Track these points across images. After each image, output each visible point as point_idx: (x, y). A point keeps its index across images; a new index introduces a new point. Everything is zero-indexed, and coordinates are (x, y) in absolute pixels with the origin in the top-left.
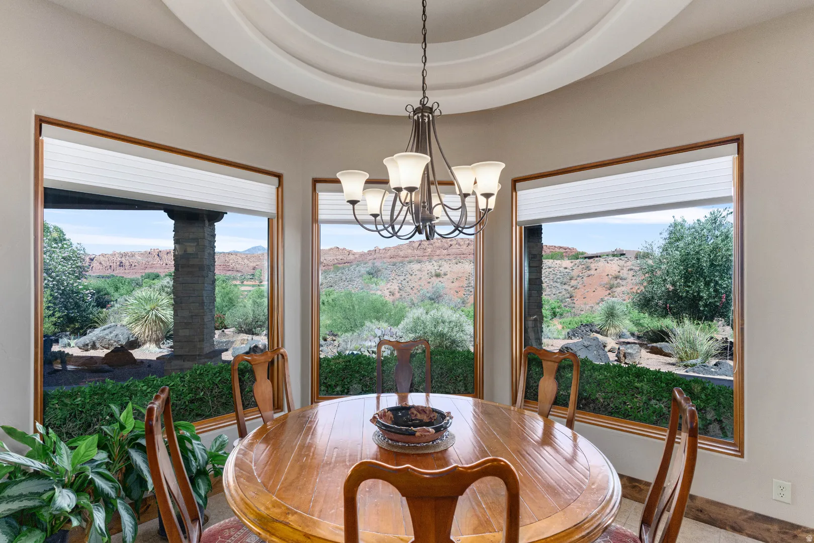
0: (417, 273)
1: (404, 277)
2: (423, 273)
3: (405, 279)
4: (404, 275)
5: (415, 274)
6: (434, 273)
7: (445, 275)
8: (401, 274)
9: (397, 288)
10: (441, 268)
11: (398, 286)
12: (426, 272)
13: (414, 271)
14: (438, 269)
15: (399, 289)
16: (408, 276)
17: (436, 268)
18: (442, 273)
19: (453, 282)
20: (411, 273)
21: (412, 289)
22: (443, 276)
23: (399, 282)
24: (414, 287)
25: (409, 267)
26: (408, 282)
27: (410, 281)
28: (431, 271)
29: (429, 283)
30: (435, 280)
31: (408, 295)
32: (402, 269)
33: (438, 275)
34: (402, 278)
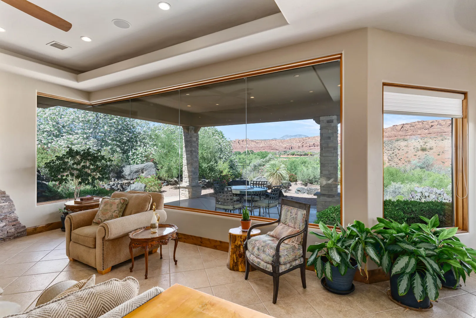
0: (404, 148)
1: (393, 152)
2: (409, 148)
3: (393, 153)
4: (392, 150)
5: (402, 149)
6: (419, 148)
7: (431, 149)
8: (390, 149)
9: (388, 159)
10: (426, 144)
11: (388, 158)
12: (412, 148)
13: (401, 147)
14: (424, 145)
15: (389, 160)
16: (396, 150)
17: (422, 144)
18: (428, 147)
19: (439, 155)
20: (399, 148)
21: (400, 160)
22: (429, 150)
23: (389, 155)
24: (401, 158)
25: (396, 144)
26: (396, 155)
27: (397, 154)
28: (417, 146)
29: (415, 155)
30: (420, 153)
31: (397, 164)
32: (390, 146)
33: (423, 150)
34: (391, 152)
